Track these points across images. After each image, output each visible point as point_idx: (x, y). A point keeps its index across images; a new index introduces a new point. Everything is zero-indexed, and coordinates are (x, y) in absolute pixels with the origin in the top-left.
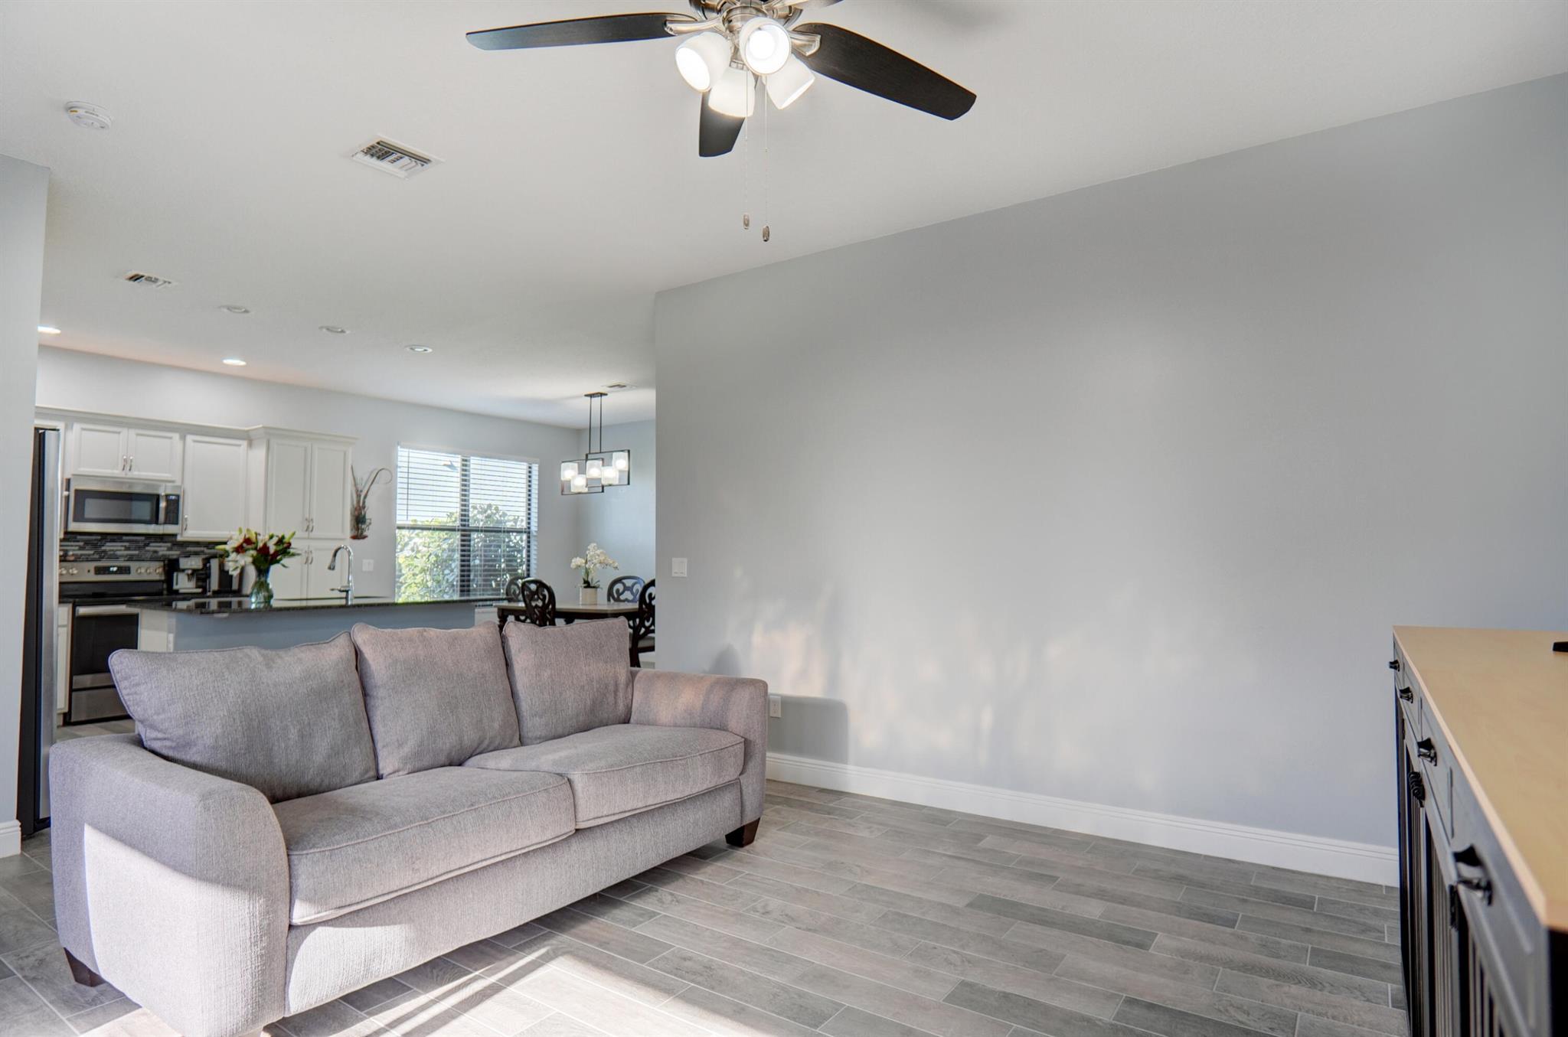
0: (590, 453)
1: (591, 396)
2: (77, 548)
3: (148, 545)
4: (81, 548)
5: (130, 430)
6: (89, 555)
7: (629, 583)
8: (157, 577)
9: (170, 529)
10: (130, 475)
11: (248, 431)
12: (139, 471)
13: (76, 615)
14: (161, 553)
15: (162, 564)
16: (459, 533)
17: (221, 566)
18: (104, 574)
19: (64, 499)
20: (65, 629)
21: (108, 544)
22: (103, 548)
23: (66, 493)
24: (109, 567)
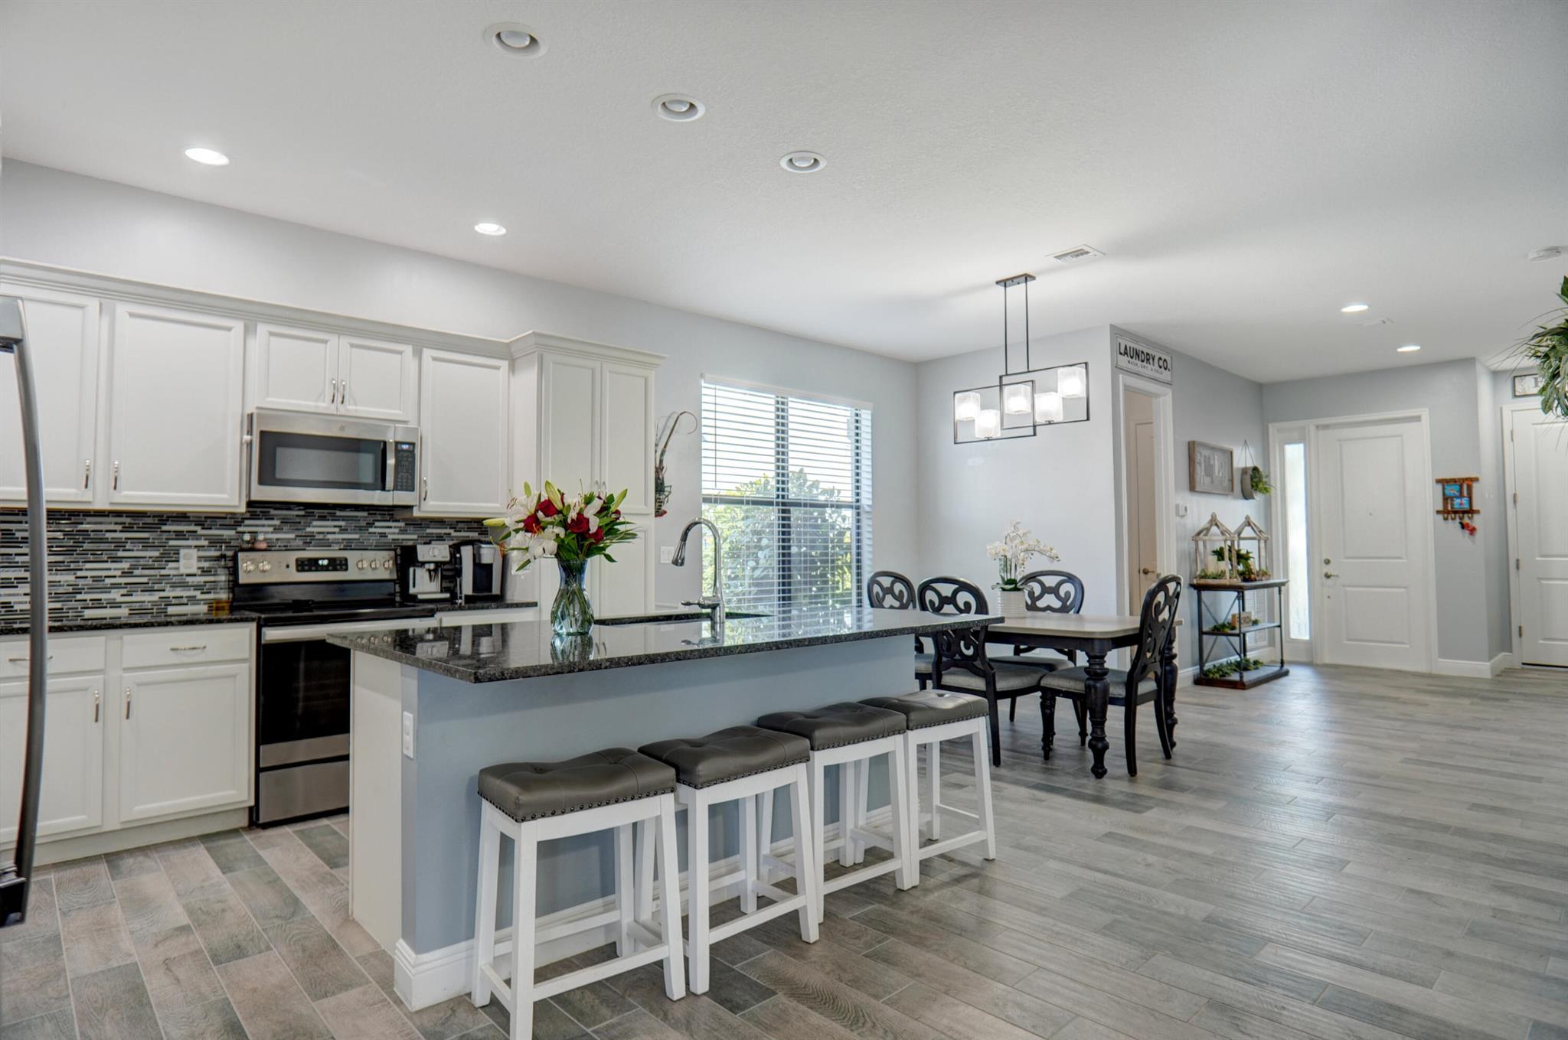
0: (1007, 375)
1: (1004, 283)
2: (271, 529)
3: (370, 525)
4: (277, 529)
5: (342, 337)
6: (289, 540)
7: (1050, 581)
8: (386, 575)
9: (401, 498)
10: (342, 410)
11: (508, 345)
12: (356, 405)
13: (263, 642)
14: (390, 537)
15: (392, 553)
16: (776, 508)
17: (476, 557)
18: (310, 570)
19: (245, 446)
20: (245, 666)
21: (315, 523)
22: (308, 529)
23: (247, 438)
24: (316, 560)
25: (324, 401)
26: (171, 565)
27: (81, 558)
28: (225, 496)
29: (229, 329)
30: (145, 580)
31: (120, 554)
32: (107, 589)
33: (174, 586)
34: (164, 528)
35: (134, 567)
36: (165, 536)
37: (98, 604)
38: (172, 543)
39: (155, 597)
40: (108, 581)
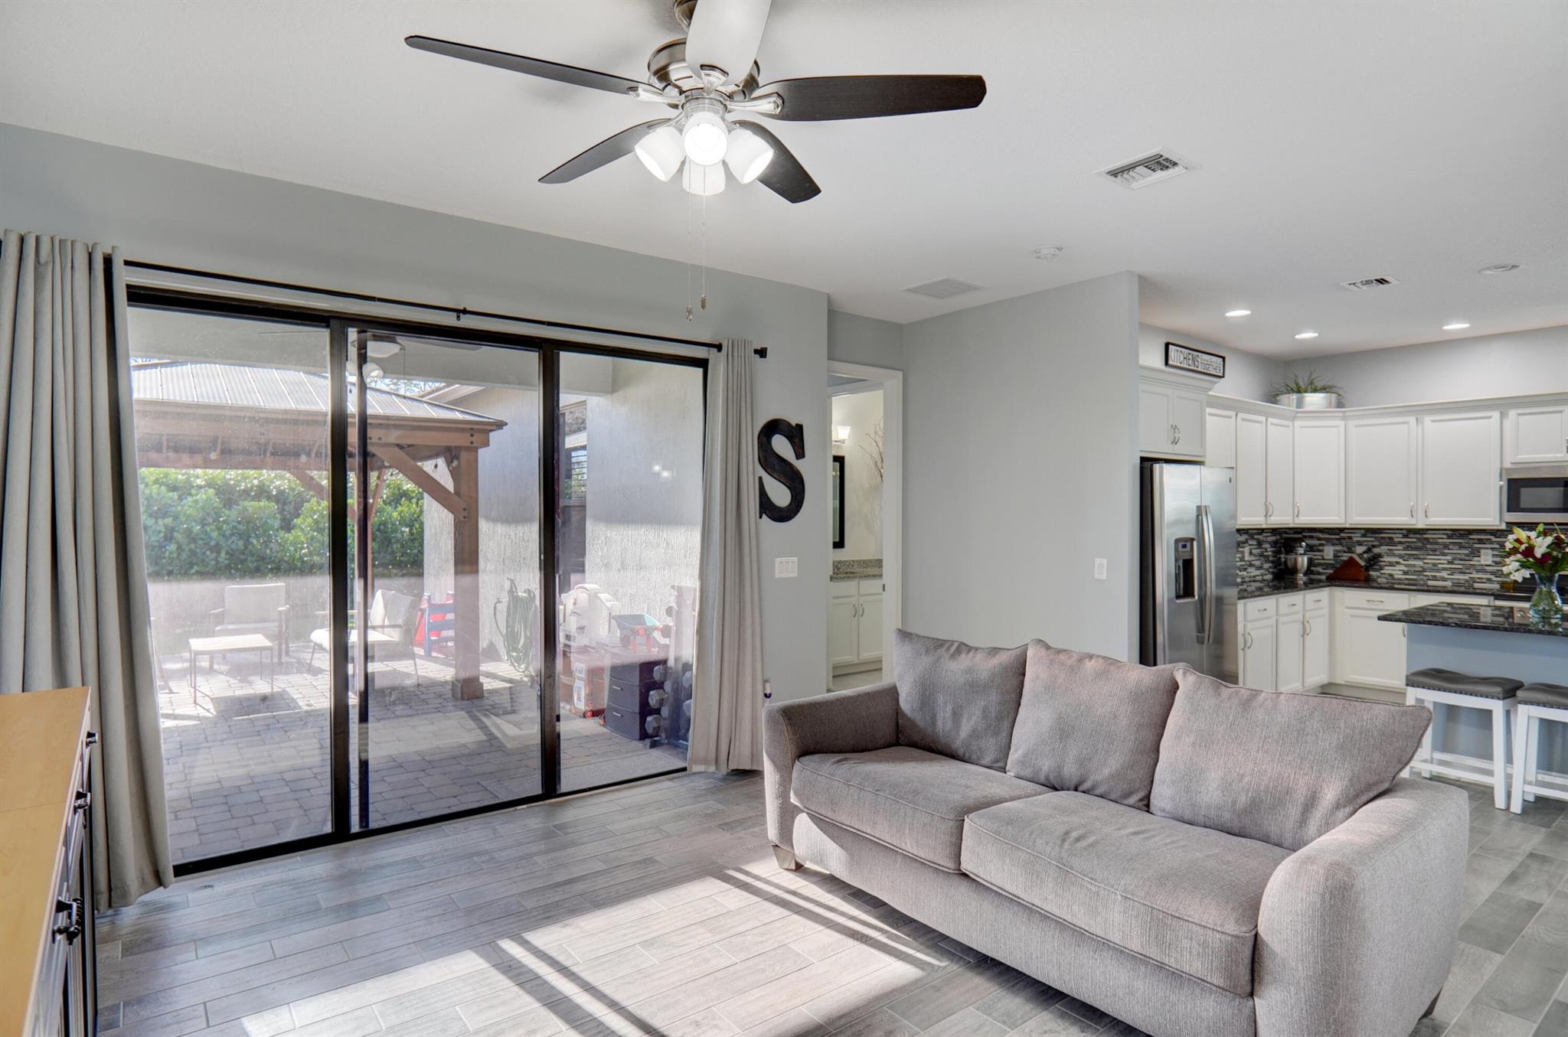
19: (1498, 489)
23: (1501, 484)
25: (1562, 453)
26: (1476, 559)
27: (1426, 553)
28: (1491, 519)
29: (1490, 417)
30: (1460, 567)
31: (1447, 551)
32: (1439, 571)
33: (1478, 571)
34: (1471, 537)
35: (1454, 559)
36: (1472, 541)
37: (1435, 578)
38: (1476, 546)
39: (1466, 577)
40: (1440, 566)
